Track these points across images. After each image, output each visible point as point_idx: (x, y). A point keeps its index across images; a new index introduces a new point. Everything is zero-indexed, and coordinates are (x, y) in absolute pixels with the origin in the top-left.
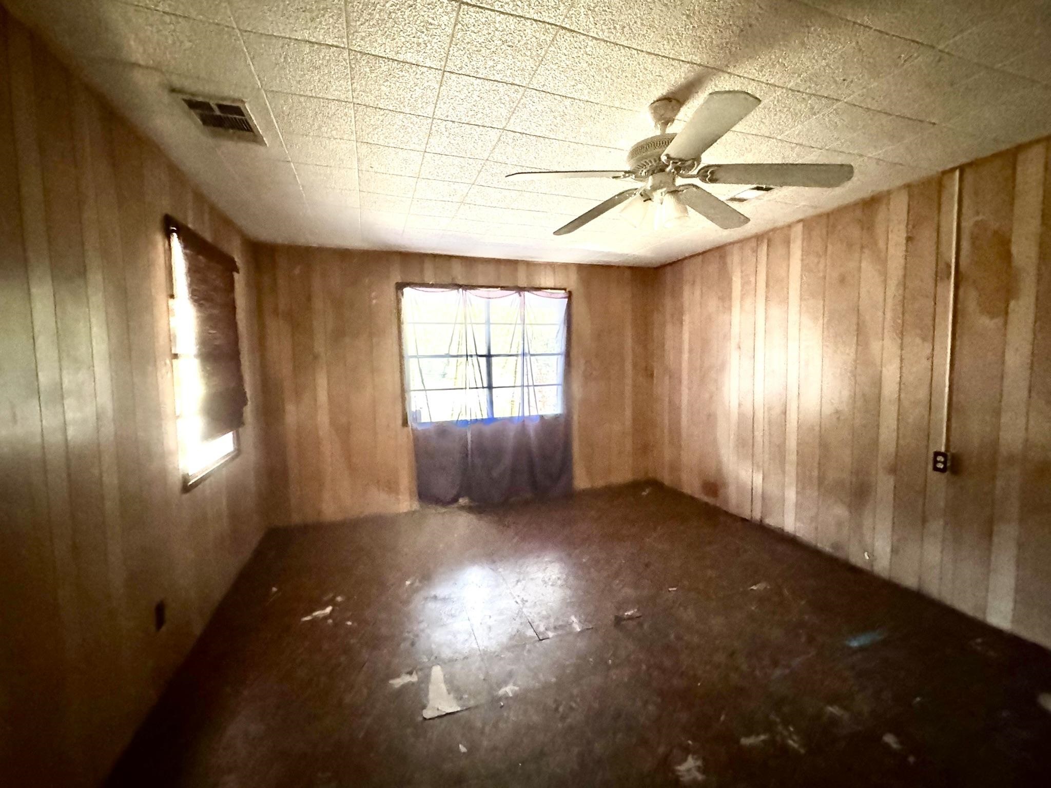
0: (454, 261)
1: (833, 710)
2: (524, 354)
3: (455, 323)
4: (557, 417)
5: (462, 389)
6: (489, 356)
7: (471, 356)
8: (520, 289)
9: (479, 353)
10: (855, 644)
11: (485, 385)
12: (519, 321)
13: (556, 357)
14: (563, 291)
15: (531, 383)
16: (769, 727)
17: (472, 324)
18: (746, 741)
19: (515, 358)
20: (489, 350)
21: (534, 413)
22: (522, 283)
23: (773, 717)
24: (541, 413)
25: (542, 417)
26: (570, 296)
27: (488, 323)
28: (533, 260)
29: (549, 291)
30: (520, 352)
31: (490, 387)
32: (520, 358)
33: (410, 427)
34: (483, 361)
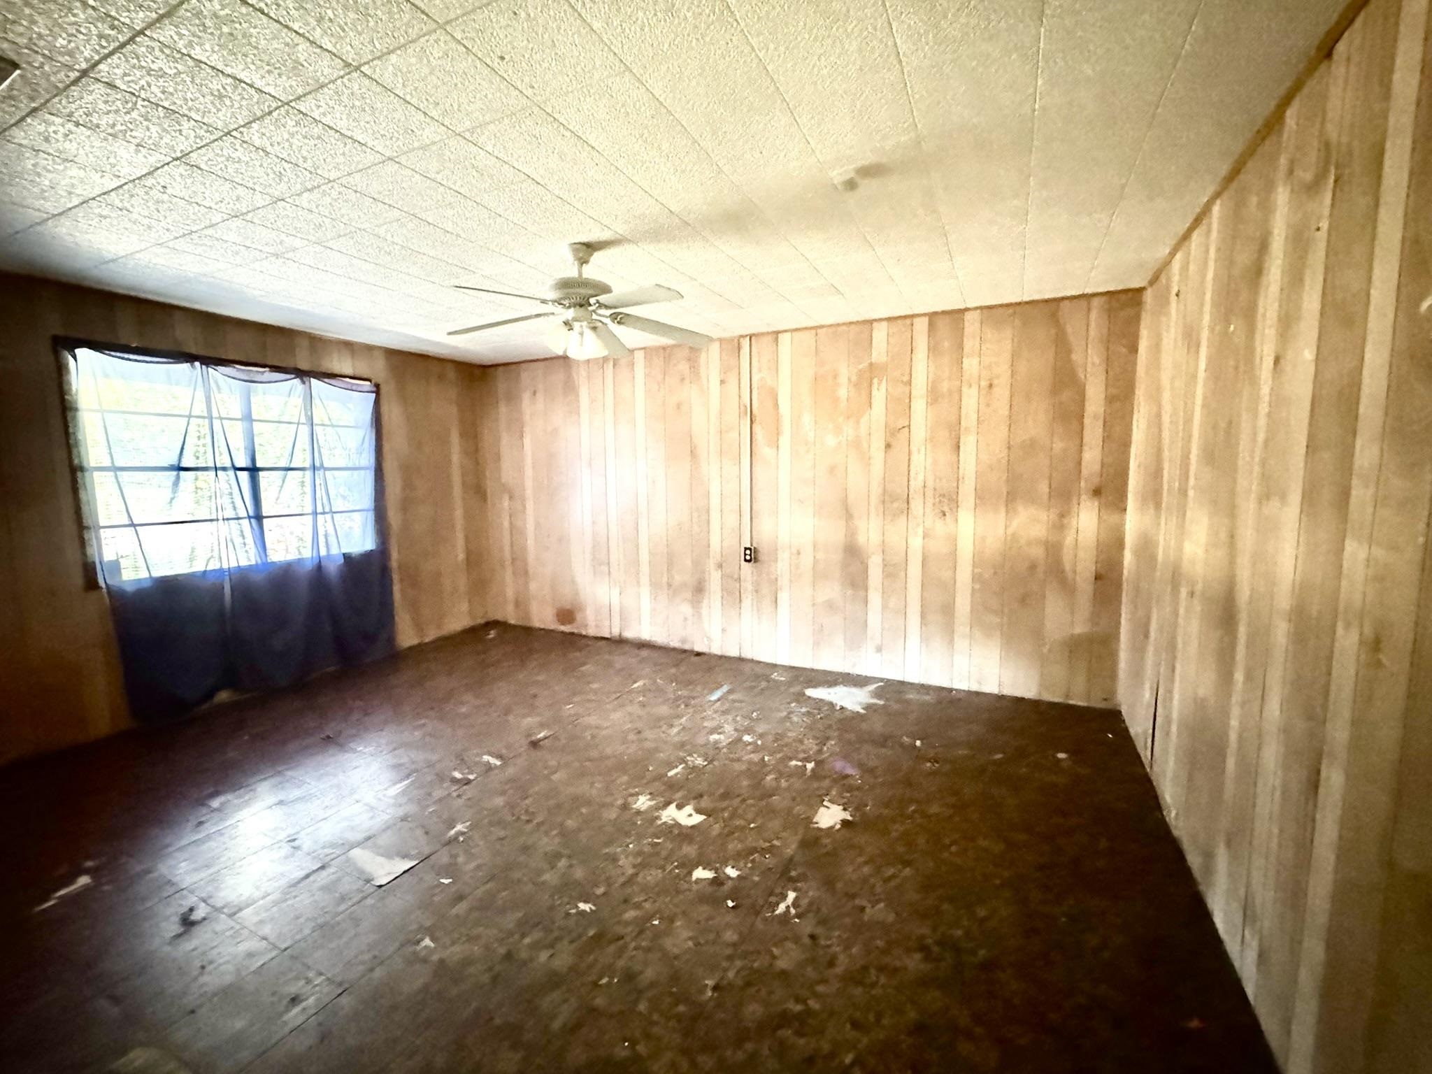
0: (178, 314)
1: (715, 737)
2: (314, 468)
3: (190, 416)
4: (367, 556)
5: (211, 520)
6: (253, 470)
7: (224, 469)
8: (301, 374)
9: (238, 465)
10: (714, 697)
11: (251, 513)
12: (303, 420)
13: (362, 472)
14: (368, 383)
15: (327, 509)
16: (683, 761)
17: (221, 419)
18: (671, 774)
19: (300, 473)
20: (253, 460)
21: (335, 551)
22: (304, 365)
23: (682, 754)
24: (345, 550)
25: (347, 557)
26: (377, 390)
27: (248, 418)
28: (317, 333)
29: (348, 380)
30: (307, 464)
31: (259, 517)
32: (308, 474)
33: (105, 590)
34: (244, 476)
